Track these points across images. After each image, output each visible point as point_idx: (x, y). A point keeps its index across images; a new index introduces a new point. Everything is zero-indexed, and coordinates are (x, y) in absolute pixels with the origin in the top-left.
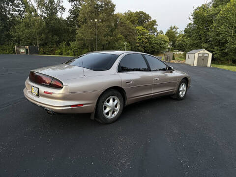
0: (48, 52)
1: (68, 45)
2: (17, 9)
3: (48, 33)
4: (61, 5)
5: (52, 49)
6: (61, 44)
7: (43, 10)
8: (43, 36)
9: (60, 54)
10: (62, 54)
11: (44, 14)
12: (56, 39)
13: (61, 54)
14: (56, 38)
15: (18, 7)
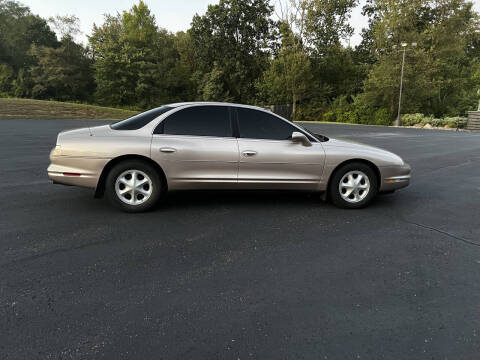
0: (310, 115)
1: (350, 100)
2: (270, 42)
3: (314, 79)
4: (346, 23)
5: (318, 109)
6: (336, 101)
7: (313, 37)
8: (303, 87)
9: (330, 120)
10: (335, 120)
11: (313, 46)
12: (327, 90)
13: (333, 118)
14: (328, 88)
15: (273, 38)
